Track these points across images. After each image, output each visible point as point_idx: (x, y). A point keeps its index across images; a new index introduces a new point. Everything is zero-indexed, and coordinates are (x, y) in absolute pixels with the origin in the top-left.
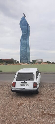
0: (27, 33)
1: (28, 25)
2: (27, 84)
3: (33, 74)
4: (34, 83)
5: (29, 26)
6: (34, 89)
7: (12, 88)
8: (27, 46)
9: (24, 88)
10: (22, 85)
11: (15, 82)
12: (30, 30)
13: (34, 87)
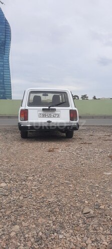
0: (5, 41)
1: (7, 24)
2: (56, 113)
3: (65, 93)
4: (70, 110)
5: (9, 26)
6: (71, 122)
7: (20, 121)
8: (4, 69)
9: (49, 122)
10: (44, 116)
11: (27, 110)
12: (10, 36)
13: (72, 119)
